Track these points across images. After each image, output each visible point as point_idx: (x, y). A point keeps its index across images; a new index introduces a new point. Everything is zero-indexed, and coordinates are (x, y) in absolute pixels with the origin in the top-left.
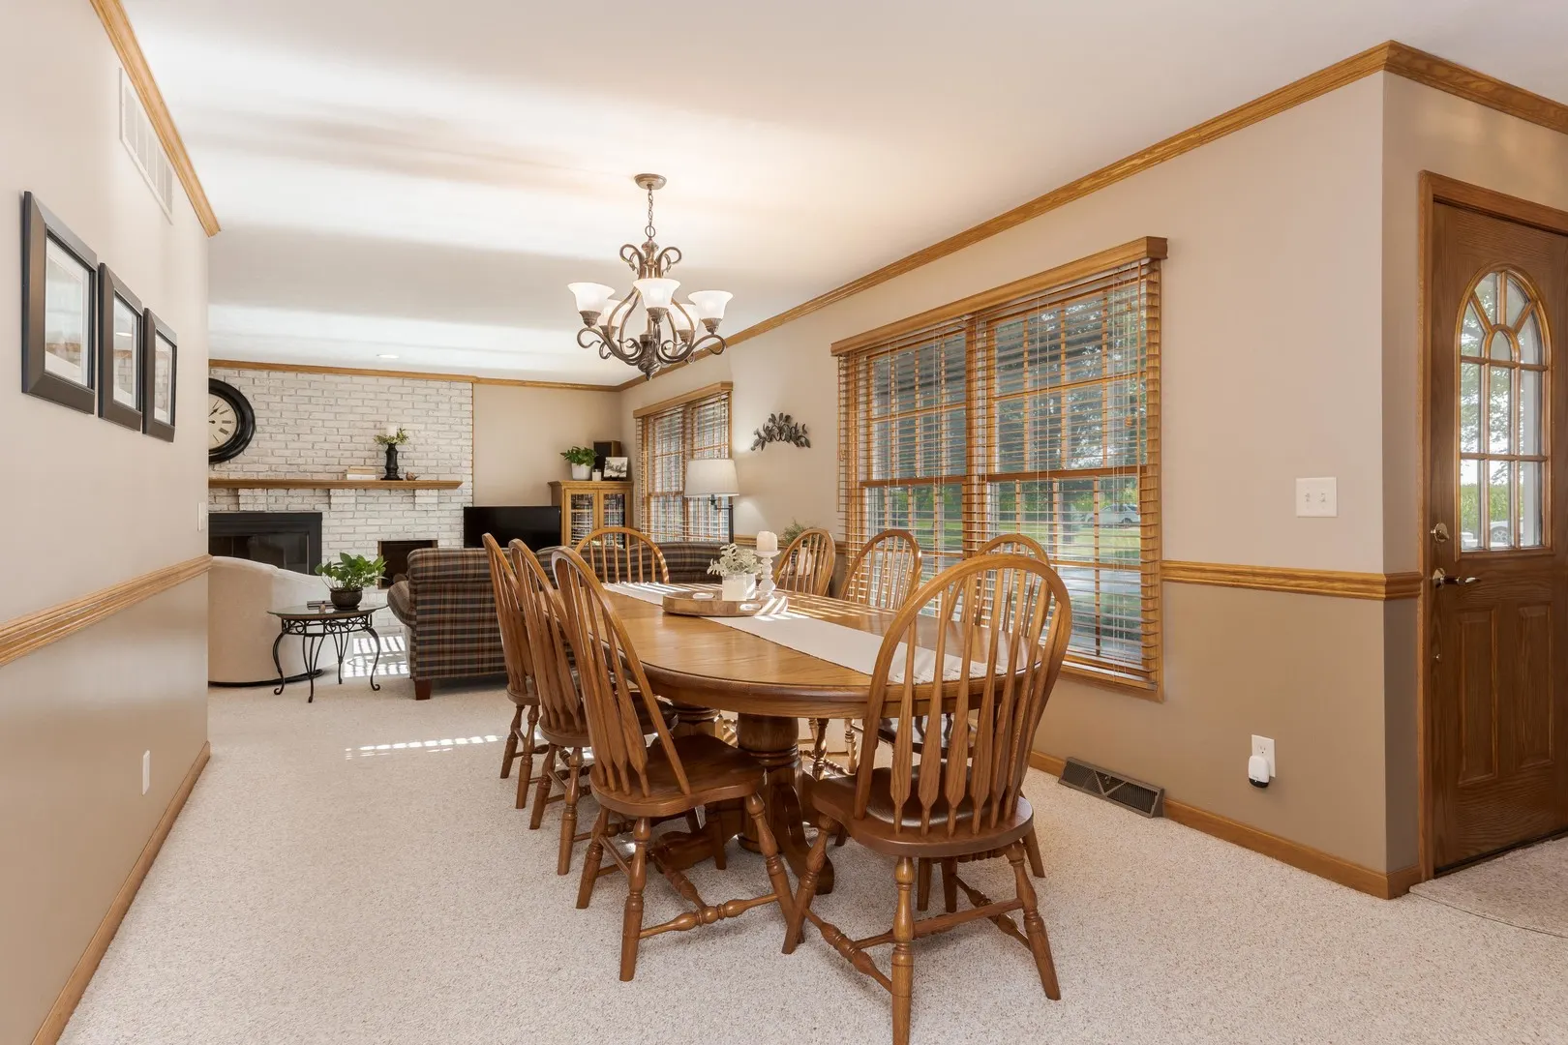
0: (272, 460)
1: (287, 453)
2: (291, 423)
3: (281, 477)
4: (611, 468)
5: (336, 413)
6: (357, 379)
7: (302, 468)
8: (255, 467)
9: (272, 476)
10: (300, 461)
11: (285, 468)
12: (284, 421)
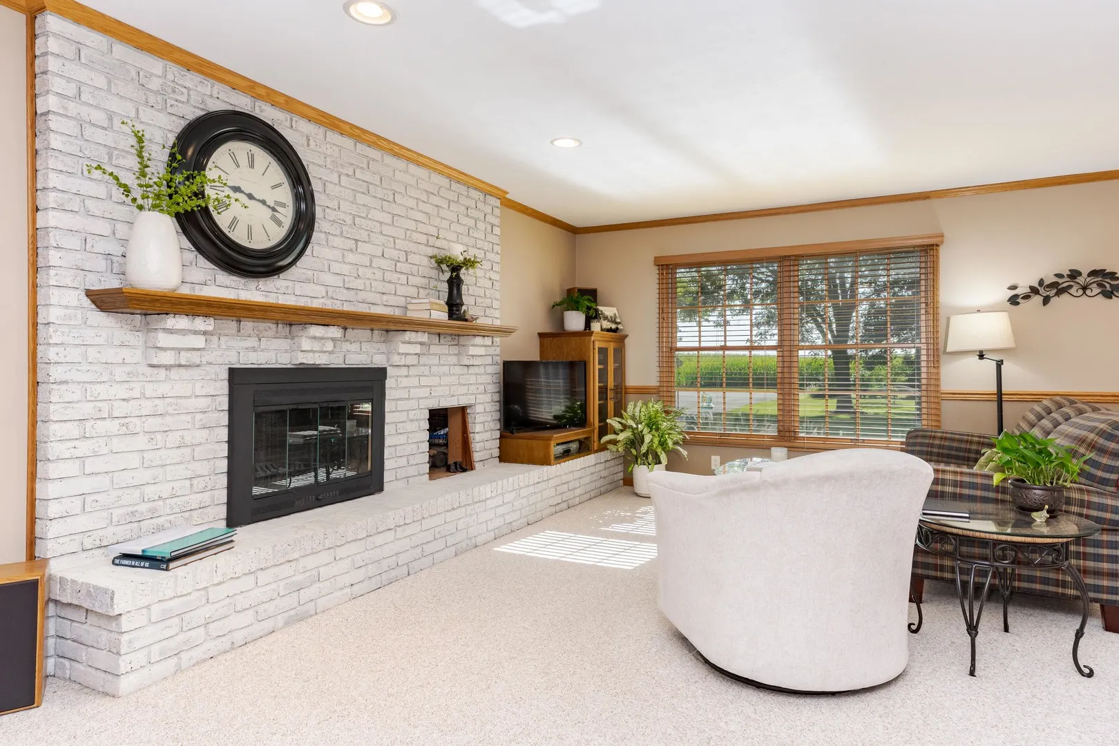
0: (328, 278)
1: (345, 269)
2: (349, 220)
3: (338, 306)
4: (606, 318)
5: (394, 215)
6: (413, 168)
7: (361, 296)
8: (310, 289)
9: (329, 305)
10: (358, 284)
11: (344, 295)
12: (342, 216)
